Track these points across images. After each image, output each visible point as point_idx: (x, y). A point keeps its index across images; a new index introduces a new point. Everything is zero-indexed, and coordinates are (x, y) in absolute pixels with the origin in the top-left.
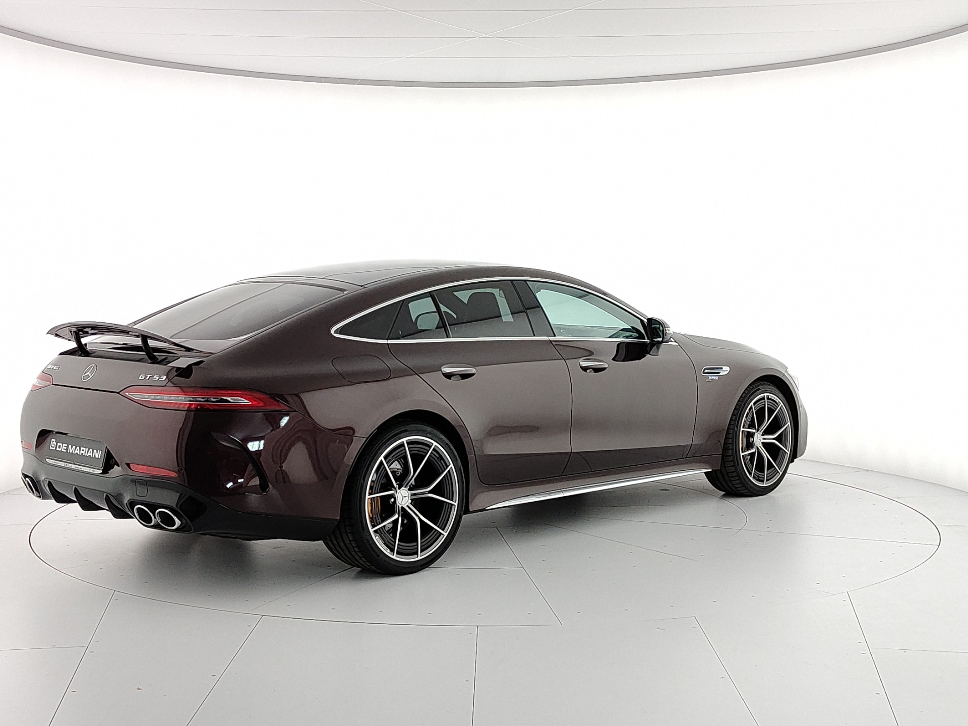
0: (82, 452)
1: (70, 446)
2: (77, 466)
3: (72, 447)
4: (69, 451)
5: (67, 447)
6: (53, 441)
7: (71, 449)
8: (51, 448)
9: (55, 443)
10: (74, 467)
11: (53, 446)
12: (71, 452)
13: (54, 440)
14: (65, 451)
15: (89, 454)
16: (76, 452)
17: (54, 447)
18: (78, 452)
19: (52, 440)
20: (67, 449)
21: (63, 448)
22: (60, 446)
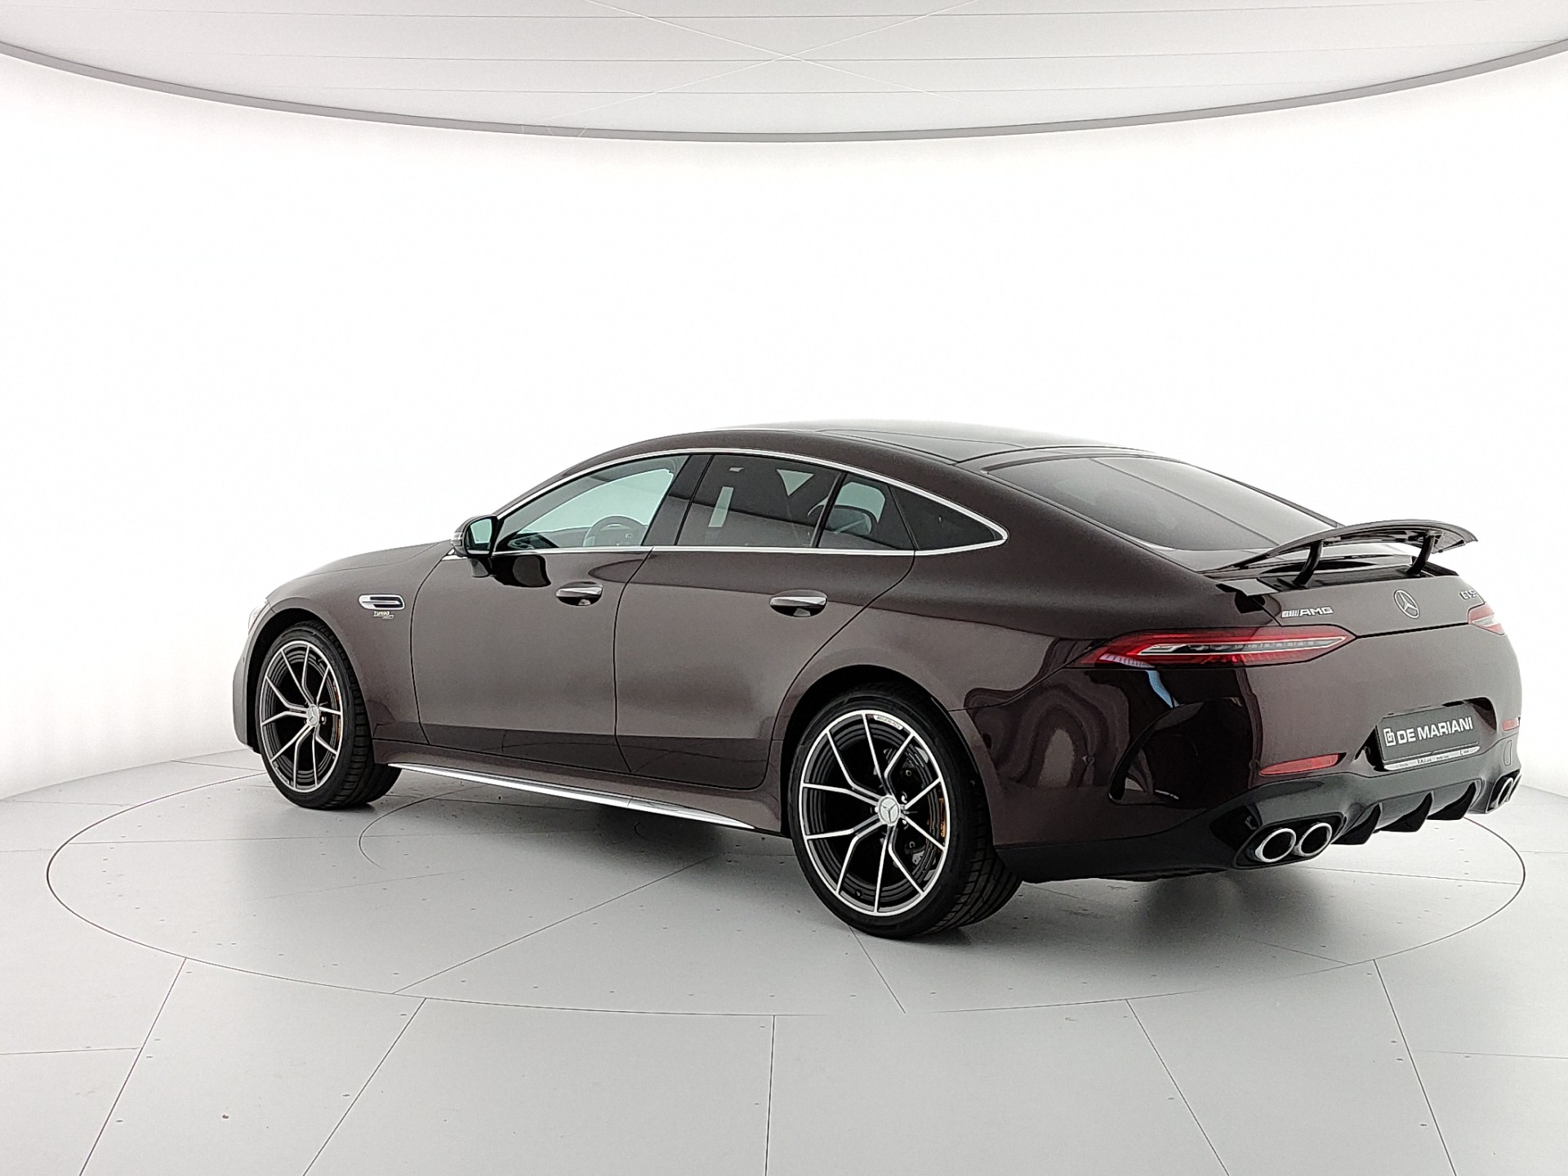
0: (1441, 730)
1: (1419, 729)
2: (1438, 756)
3: (1423, 729)
4: (1421, 738)
5: (1416, 732)
6: (1388, 732)
7: (1423, 733)
8: (1388, 745)
9: (1393, 734)
10: (1434, 759)
11: (1390, 739)
12: (1425, 737)
13: (1389, 730)
14: (1414, 739)
15: (1454, 729)
16: (1433, 733)
17: (1392, 741)
18: (1436, 732)
19: (1385, 730)
20: (1416, 736)
21: (1409, 736)
22: (1402, 735)
